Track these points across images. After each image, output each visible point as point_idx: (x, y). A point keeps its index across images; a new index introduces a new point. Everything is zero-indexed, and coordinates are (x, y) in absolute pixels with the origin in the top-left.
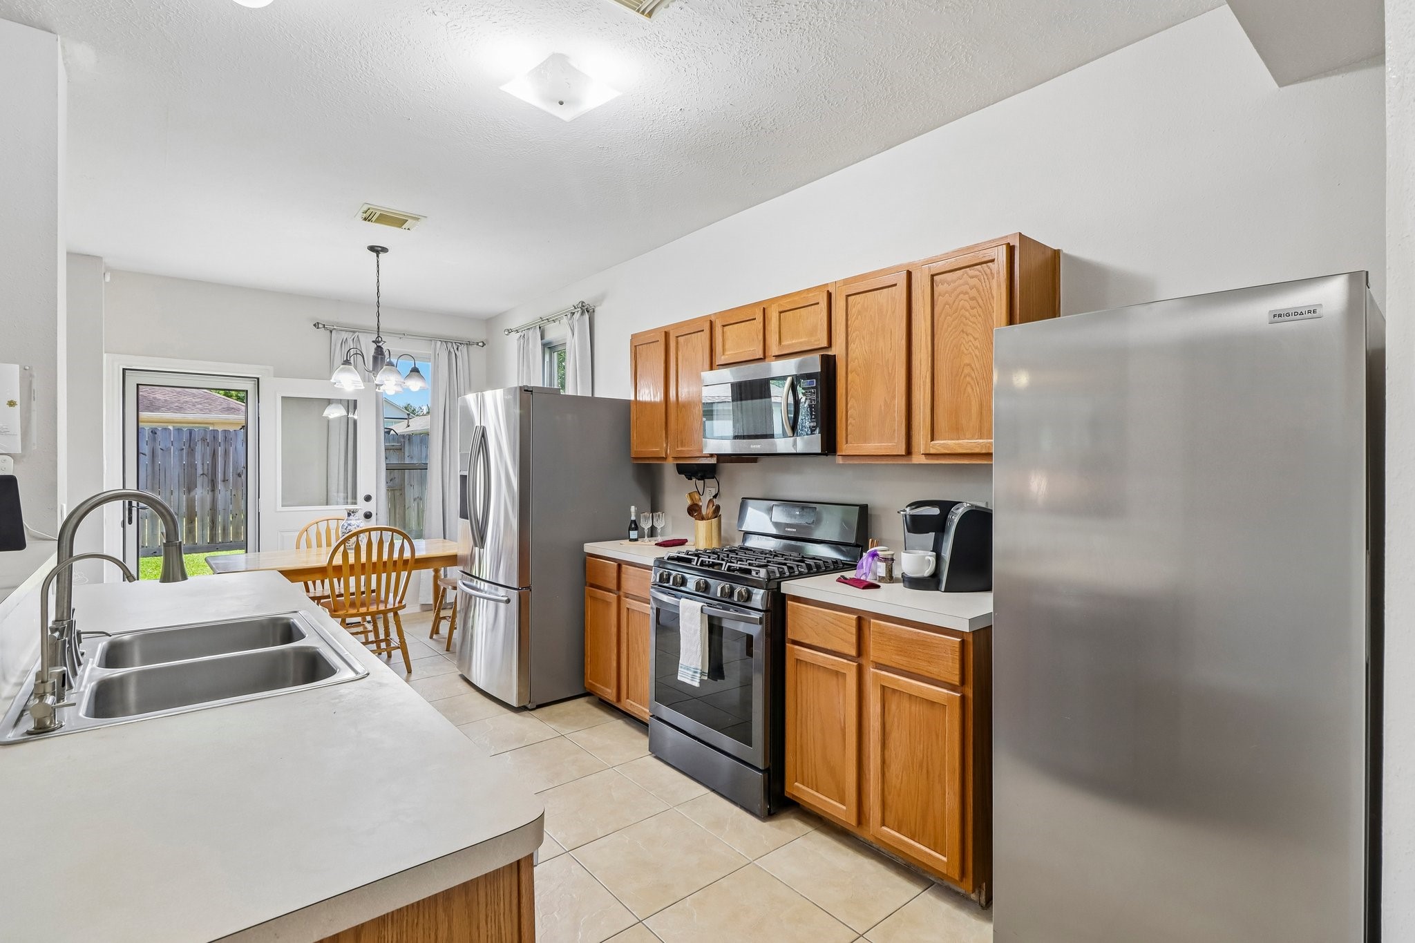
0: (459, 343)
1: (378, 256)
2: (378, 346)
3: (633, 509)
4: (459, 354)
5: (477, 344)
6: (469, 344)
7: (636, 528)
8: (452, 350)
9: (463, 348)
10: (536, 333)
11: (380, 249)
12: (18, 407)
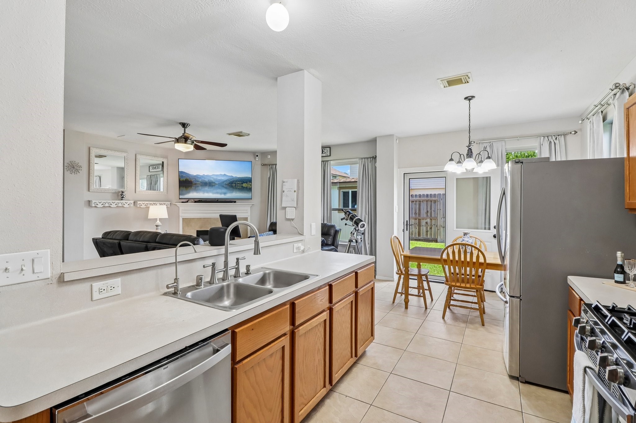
0: (557, 135)
1: (469, 102)
2: (469, 149)
3: (619, 254)
4: (557, 142)
5: (571, 133)
6: (565, 135)
7: (623, 272)
8: (552, 141)
9: (562, 138)
10: (599, 117)
11: (470, 97)
12: (296, 192)
